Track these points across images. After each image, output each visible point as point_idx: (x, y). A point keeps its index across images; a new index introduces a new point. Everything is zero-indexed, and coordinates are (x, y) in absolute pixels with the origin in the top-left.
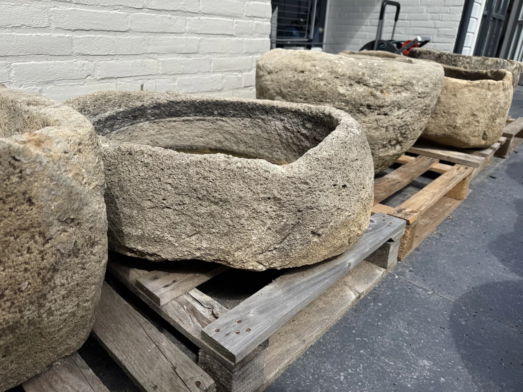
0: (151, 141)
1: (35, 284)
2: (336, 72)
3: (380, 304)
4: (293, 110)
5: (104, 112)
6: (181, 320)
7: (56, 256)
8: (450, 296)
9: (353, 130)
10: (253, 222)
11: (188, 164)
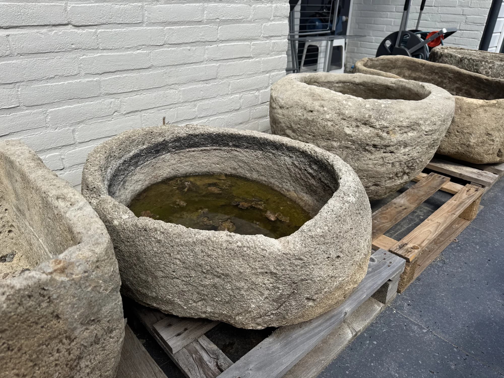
0: (173, 170)
1: (64, 372)
2: (343, 114)
3: (375, 343)
4: (301, 151)
5: (129, 153)
6: (189, 370)
7: (80, 349)
8: (444, 335)
9: (349, 198)
10: (251, 292)
11: (194, 242)
